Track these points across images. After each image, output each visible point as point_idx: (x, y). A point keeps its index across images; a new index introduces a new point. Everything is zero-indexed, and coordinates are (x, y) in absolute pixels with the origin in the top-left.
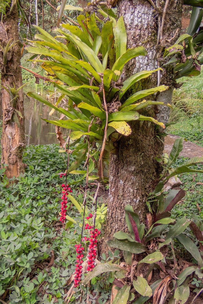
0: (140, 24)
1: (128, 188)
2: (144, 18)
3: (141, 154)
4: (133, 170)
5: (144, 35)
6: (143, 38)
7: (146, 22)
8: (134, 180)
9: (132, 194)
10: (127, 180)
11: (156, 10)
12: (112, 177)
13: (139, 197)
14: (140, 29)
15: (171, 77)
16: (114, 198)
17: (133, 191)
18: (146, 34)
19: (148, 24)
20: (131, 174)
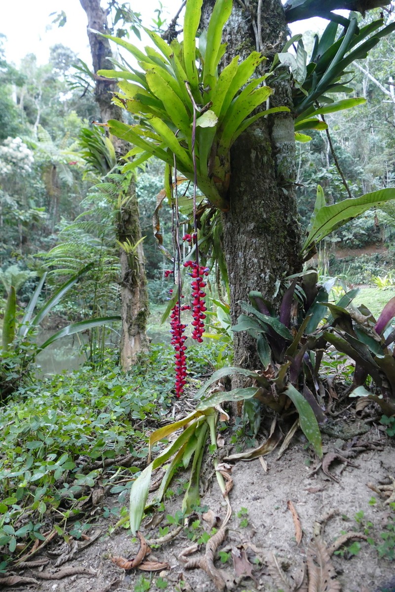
0: (228, 29)
1: (250, 259)
2: (232, 20)
3: (261, 202)
4: (252, 228)
5: (236, 40)
6: (236, 44)
7: (236, 25)
8: (257, 245)
9: (258, 267)
10: (247, 247)
11: (247, 9)
12: (228, 256)
13: (268, 271)
14: (230, 34)
15: (286, 101)
16: (235, 287)
17: (259, 262)
18: (239, 39)
19: (239, 27)
20: (250, 236)
